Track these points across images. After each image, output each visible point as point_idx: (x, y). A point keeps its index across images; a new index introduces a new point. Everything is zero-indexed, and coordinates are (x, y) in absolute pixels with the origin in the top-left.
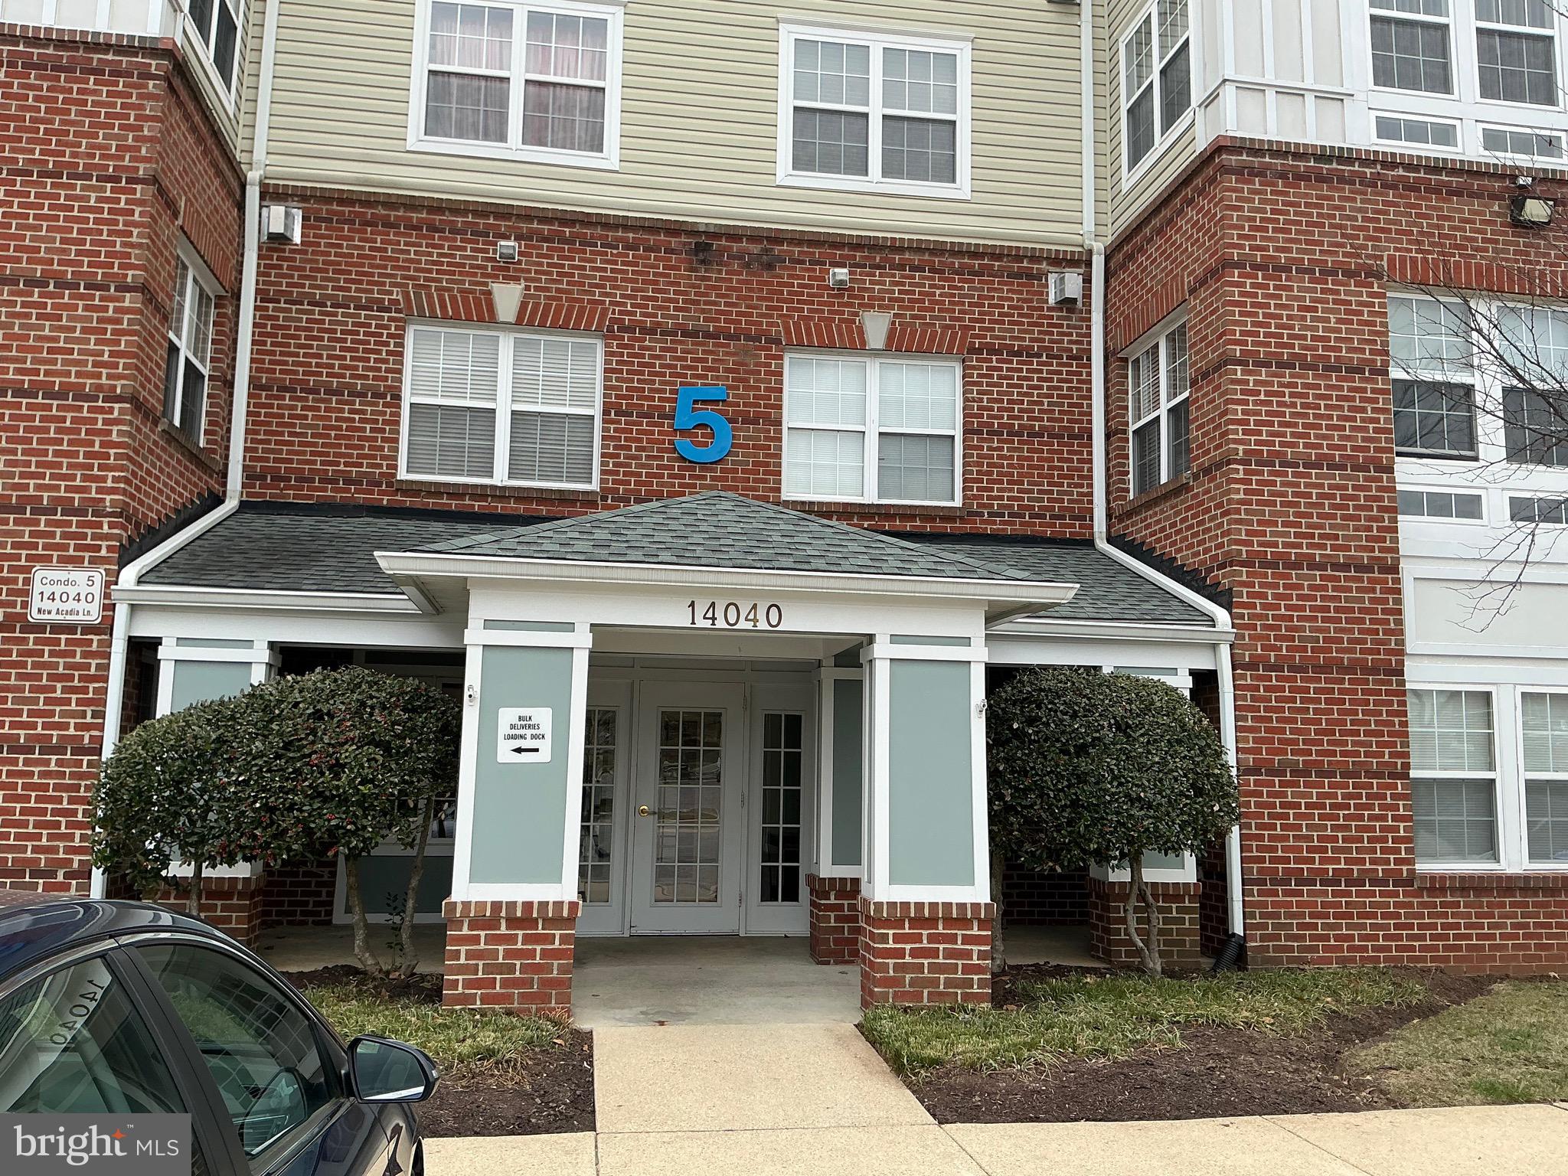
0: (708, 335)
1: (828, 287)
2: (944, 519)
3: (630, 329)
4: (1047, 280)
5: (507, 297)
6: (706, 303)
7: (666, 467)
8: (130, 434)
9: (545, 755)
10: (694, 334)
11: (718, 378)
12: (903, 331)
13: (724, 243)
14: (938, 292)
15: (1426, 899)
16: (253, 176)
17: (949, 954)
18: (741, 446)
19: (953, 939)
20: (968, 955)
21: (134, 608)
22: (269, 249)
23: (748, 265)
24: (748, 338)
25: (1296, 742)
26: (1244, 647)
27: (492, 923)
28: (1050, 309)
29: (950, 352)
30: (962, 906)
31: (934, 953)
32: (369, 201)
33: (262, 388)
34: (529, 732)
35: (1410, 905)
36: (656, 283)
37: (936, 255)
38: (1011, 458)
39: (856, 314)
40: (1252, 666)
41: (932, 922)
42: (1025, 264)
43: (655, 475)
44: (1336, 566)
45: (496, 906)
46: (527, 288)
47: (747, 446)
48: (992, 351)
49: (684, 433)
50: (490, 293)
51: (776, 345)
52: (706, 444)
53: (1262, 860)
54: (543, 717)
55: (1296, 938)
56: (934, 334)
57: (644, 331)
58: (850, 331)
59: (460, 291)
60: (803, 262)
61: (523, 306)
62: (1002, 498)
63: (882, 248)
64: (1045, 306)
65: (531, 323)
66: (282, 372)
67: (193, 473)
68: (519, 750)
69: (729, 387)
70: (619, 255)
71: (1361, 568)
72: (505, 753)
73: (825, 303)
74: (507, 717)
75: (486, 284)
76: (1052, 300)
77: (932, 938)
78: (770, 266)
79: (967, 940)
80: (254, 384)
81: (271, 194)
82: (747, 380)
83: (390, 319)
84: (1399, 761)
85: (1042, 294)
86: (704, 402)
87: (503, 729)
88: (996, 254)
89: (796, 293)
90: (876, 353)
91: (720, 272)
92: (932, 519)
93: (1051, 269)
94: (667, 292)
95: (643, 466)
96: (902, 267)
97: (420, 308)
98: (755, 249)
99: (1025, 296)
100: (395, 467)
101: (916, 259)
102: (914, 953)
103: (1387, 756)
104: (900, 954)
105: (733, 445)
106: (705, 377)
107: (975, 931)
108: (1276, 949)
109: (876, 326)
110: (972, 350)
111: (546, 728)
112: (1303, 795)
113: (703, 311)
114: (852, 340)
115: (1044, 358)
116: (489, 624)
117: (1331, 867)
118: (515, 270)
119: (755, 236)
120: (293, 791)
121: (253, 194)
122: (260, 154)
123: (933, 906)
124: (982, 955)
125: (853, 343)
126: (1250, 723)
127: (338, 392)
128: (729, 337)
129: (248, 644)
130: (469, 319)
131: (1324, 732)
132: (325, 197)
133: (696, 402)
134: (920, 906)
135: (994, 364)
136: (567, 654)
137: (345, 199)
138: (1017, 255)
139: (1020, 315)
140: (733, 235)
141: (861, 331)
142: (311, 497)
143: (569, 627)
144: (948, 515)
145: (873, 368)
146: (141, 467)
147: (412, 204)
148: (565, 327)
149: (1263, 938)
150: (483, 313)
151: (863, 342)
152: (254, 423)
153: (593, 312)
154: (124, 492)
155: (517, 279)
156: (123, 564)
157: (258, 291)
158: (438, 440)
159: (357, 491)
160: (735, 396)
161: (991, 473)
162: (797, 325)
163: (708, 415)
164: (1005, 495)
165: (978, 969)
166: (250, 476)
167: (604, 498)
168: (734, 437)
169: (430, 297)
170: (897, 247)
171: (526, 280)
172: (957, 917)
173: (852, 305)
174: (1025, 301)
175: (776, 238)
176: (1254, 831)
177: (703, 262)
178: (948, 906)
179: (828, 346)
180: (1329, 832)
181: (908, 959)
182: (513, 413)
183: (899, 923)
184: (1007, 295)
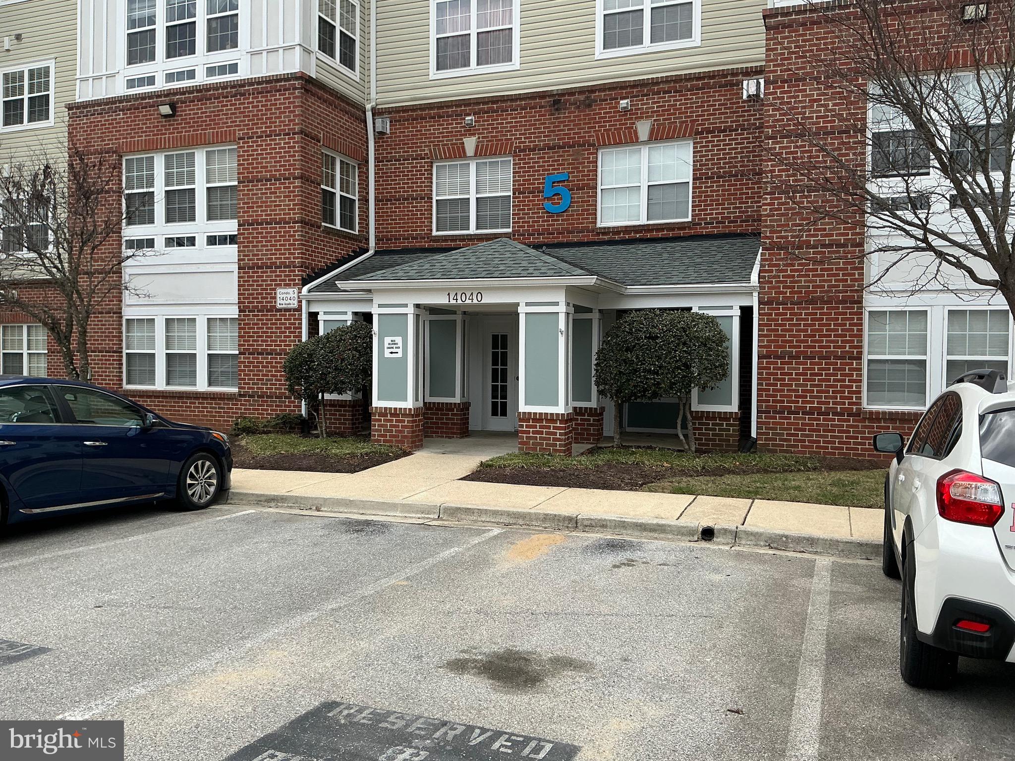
0: (560, 147)
1: (619, 112)
2: (680, 229)
3: (524, 150)
4: (742, 85)
5: (470, 144)
6: (559, 131)
7: (540, 217)
8: (302, 236)
9: (400, 355)
10: (553, 148)
11: (564, 169)
12: (658, 129)
13: (567, 97)
14: (678, 103)
15: (867, 424)
16: (368, 107)
17: (547, 433)
18: (575, 202)
19: (549, 427)
20: (555, 434)
21: (309, 302)
22: (379, 138)
23: (578, 107)
24: (579, 145)
25: (792, 341)
26: (765, 293)
27: (385, 415)
28: (744, 102)
29: (684, 136)
30: (552, 414)
31: (542, 433)
32: (413, 108)
33: (380, 201)
34: (395, 346)
35: (857, 427)
36: (535, 125)
37: (677, 83)
38: (718, 191)
39: (634, 123)
40: (769, 303)
41: (541, 420)
42: (729, 78)
43: (536, 222)
44: (824, 246)
45: (386, 408)
46: (479, 138)
47: (578, 202)
48: (708, 132)
49: (548, 199)
50: (463, 143)
51: (594, 147)
52: (559, 203)
53: (768, 401)
54: (399, 340)
55: (785, 440)
56: (675, 127)
57: (531, 150)
58: (630, 133)
59: (452, 144)
60: (606, 100)
61: (477, 146)
62: (712, 214)
63: (648, 84)
64: (740, 101)
65: (480, 155)
66: (386, 193)
67: (347, 243)
68: (392, 353)
69: (569, 173)
70: (518, 114)
71: (839, 245)
72: (387, 354)
73: (617, 120)
74: (387, 340)
75: (462, 139)
76: (745, 97)
77: (541, 427)
78: (590, 106)
79: (555, 428)
80: (377, 200)
81: (376, 112)
82: (578, 168)
83: (425, 163)
84: (855, 351)
85: (739, 95)
86: (558, 182)
87: (386, 345)
88: (711, 75)
89: (602, 118)
90: (644, 143)
91: (565, 113)
92: (673, 229)
93: (744, 78)
94: (540, 128)
95: (531, 218)
96: (658, 93)
97: (436, 156)
98: (582, 98)
99: (728, 97)
100: (431, 230)
101: (666, 87)
102: (534, 432)
103: (847, 348)
104: (528, 432)
105: (571, 202)
106: (558, 169)
107: (558, 425)
108: (773, 445)
109: (643, 129)
110: (697, 133)
111: (400, 345)
112: (794, 369)
113: (557, 135)
114: (631, 138)
115: (740, 131)
116: (380, 306)
117: (808, 405)
118: (474, 130)
119: (581, 91)
120: (329, 367)
121: (369, 115)
122: (373, 95)
123: (541, 414)
124: (561, 434)
125: (630, 139)
126: (765, 332)
127: (407, 199)
128: (570, 147)
129: (345, 313)
130: (455, 157)
131: (809, 336)
132: (398, 110)
133: (554, 183)
134: (535, 414)
135: (710, 139)
136: (405, 316)
137: (405, 109)
138: (723, 74)
139: (725, 109)
140: (571, 92)
141: (636, 132)
142: (400, 247)
143: (406, 306)
144: (682, 226)
145: (645, 151)
146: (311, 247)
147: (430, 106)
148: (495, 154)
149: (766, 439)
150: (460, 153)
151: (637, 138)
152: (378, 217)
153: (507, 144)
154: (302, 258)
155: (474, 134)
156: (304, 285)
157: (375, 158)
158: (448, 215)
159: (416, 242)
160: (573, 177)
161: (706, 201)
162: (603, 135)
163: (560, 188)
164: (714, 212)
165: (559, 440)
166: (378, 239)
167: (514, 235)
168: (572, 198)
169: (439, 149)
170: (655, 82)
171: (478, 134)
172: (551, 419)
173: (631, 119)
174: (728, 99)
175: (592, 90)
176: (764, 387)
177: (557, 110)
178: (546, 414)
179: (618, 143)
180: (809, 388)
181: (531, 435)
182: (477, 198)
183: (528, 420)
184: (718, 97)
